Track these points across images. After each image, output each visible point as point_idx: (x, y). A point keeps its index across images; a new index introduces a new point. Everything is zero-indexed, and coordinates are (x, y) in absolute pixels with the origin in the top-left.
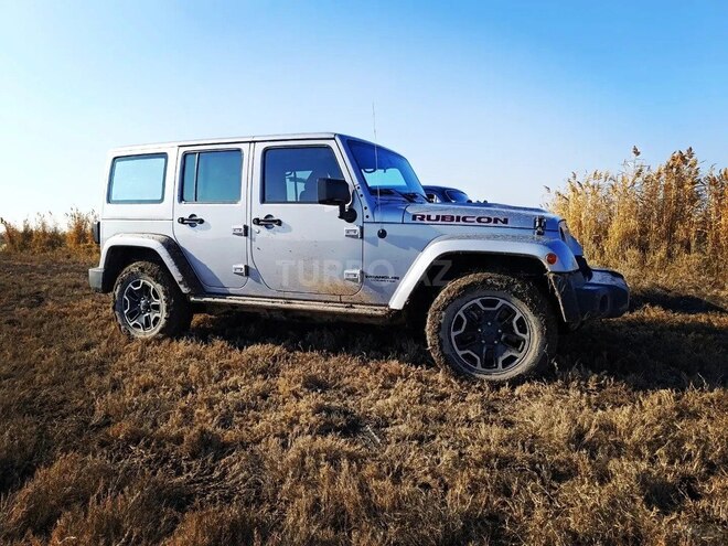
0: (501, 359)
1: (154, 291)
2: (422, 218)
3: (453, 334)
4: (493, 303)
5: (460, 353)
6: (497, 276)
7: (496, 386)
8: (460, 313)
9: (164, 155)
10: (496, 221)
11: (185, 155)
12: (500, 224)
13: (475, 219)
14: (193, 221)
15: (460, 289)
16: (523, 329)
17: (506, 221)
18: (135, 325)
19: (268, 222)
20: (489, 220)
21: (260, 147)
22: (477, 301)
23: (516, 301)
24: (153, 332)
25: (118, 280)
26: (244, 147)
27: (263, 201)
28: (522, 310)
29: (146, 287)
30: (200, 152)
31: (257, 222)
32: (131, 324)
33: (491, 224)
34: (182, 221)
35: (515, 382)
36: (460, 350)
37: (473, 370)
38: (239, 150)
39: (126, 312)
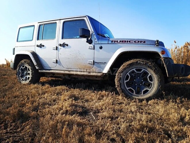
0: (143, 91)
1: (28, 69)
2: (115, 41)
3: (125, 82)
4: (140, 70)
5: (127, 89)
6: (141, 60)
7: (141, 101)
8: (128, 74)
9: (34, 26)
10: (141, 42)
11: (40, 26)
12: (142, 43)
13: (133, 42)
14: (41, 46)
15: (128, 65)
16: (151, 80)
17: (144, 42)
18: (23, 80)
19: (64, 45)
20: (139, 42)
21: (62, 21)
22: (134, 69)
23: (149, 69)
24: (28, 81)
25: (18, 65)
26: (57, 22)
27: (63, 38)
28: (151, 72)
29: (26, 68)
30: (44, 24)
31: (60, 45)
32: (21, 79)
33: (139, 43)
34: (38, 46)
35: (148, 100)
36: (127, 87)
37: (132, 95)
38: (56, 23)
39: (20, 75)
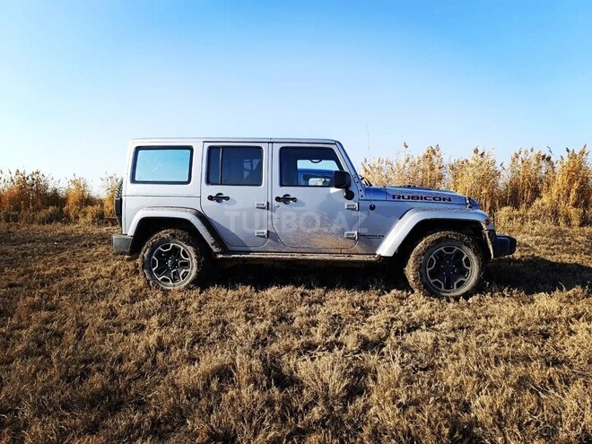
0: (455, 284)
1: (184, 252)
2: (399, 197)
3: (428, 270)
4: (451, 249)
5: (432, 281)
6: (452, 232)
7: (457, 299)
8: (432, 256)
9: (190, 148)
10: (444, 199)
11: (210, 148)
12: (446, 201)
13: (431, 199)
15: (433, 242)
16: (468, 265)
17: (450, 200)
18: (164, 280)
19: (285, 199)
20: (440, 199)
21: (277, 147)
22: (442, 249)
23: (465, 248)
26: (264, 146)
27: (281, 185)
28: (469, 253)
29: (176, 250)
30: (223, 147)
31: (278, 199)
32: (160, 279)
33: (442, 201)
34: (211, 198)
35: (467, 296)
36: (432, 279)
37: (439, 291)
38: (259, 148)
39: (154, 269)
